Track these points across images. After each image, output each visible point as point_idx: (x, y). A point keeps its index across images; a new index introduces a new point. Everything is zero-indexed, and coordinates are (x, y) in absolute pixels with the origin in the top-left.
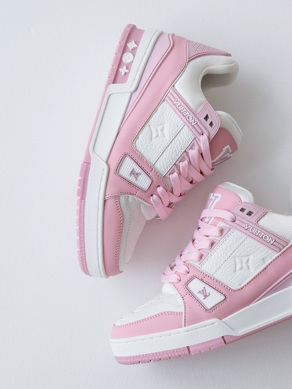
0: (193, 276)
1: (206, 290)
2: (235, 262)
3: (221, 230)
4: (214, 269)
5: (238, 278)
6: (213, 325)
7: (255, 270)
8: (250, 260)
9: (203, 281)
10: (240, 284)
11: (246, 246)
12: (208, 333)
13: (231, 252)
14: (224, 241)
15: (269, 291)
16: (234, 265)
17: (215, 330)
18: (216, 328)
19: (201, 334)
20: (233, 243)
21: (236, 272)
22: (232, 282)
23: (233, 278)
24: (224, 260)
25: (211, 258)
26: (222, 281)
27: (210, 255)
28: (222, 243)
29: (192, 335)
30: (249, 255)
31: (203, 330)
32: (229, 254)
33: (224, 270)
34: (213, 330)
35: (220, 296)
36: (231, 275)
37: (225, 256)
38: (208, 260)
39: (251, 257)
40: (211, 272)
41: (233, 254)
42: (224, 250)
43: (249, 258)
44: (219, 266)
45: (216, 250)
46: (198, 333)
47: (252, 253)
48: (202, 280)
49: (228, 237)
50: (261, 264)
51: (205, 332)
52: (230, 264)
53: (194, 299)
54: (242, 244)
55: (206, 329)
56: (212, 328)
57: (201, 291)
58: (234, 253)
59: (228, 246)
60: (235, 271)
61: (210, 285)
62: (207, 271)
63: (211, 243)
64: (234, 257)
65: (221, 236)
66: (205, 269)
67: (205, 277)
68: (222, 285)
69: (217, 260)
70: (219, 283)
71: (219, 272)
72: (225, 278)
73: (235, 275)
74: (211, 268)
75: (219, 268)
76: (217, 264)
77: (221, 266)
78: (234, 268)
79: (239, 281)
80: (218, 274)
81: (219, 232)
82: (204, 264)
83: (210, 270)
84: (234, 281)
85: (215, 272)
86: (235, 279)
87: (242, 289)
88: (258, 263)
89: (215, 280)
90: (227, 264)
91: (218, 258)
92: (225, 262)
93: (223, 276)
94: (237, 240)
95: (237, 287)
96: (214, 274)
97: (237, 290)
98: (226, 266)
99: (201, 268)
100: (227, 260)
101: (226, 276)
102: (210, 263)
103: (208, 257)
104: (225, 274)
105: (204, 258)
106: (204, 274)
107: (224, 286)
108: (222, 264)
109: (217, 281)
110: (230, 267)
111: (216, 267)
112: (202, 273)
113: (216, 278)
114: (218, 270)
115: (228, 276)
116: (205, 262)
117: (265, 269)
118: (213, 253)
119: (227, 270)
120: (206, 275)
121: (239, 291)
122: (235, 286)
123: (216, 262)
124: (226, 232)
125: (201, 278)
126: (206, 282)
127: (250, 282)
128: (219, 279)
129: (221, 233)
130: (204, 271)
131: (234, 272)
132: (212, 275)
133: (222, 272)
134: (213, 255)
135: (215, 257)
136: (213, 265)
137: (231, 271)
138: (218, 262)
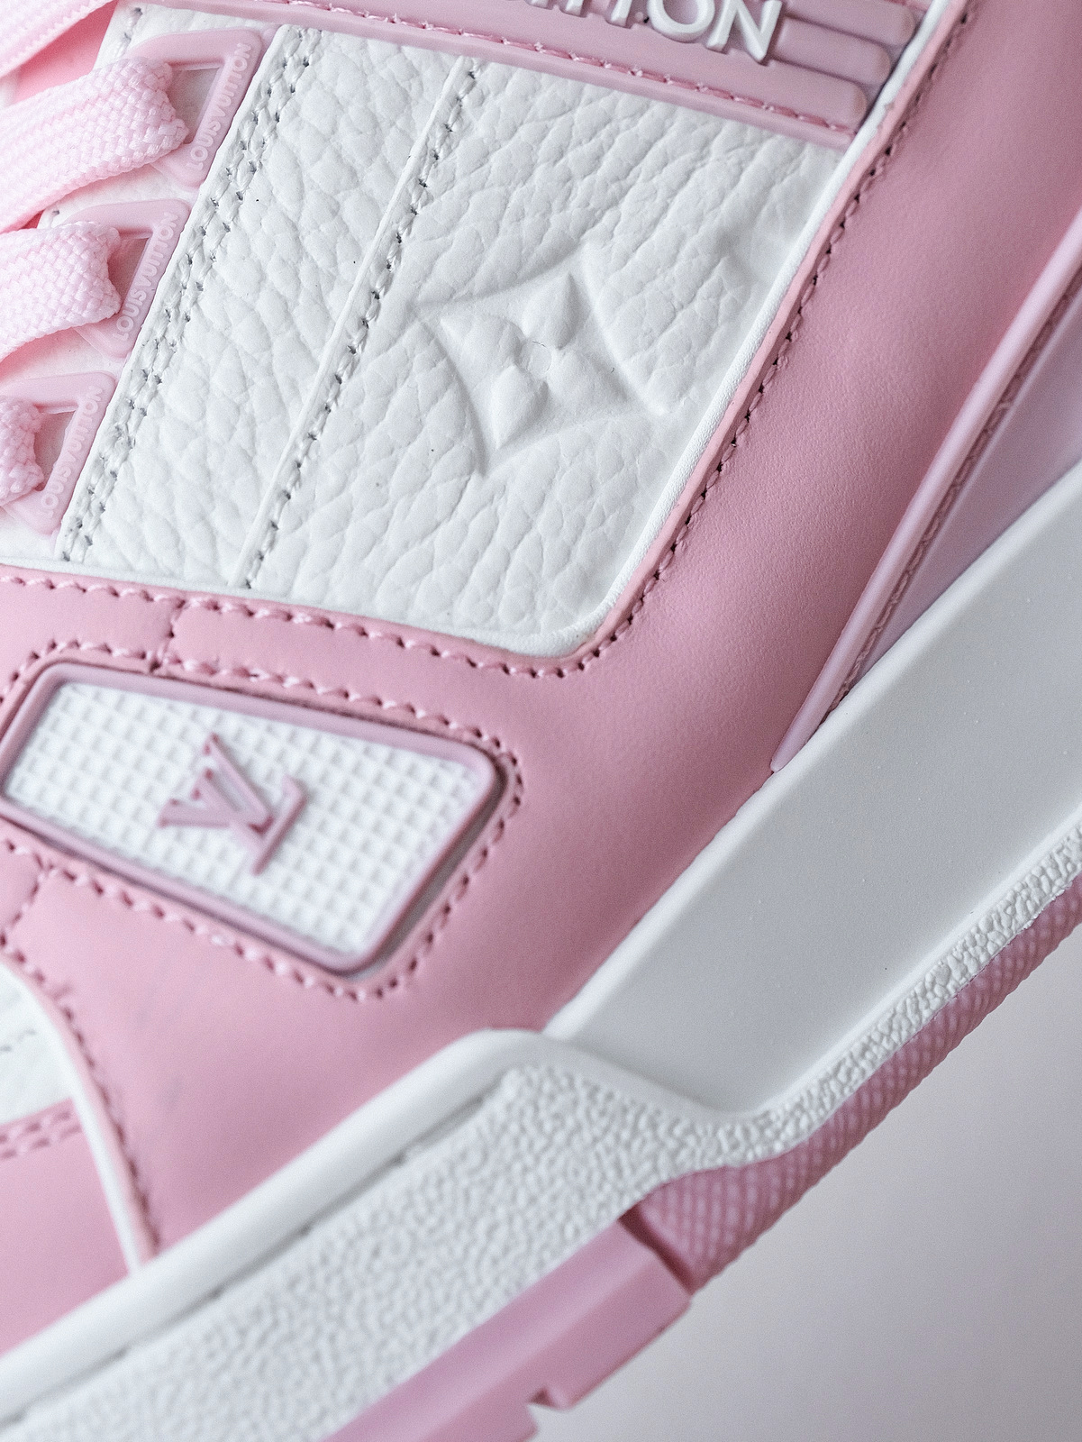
0: (38, 664)
1: (243, 760)
2: (442, 364)
3: (162, 83)
4: (235, 512)
5: (541, 525)
6: (480, 1119)
7: (684, 388)
8: (597, 302)
9: (176, 670)
10: (589, 584)
11: (495, 161)
12: (449, 1227)
13: (361, 272)
14: (239, 184)
15: (908, 571)
16: (449, 398)
17: (525, 1170)
18: (524, 1142)
19: (378, 1265)
20: (353, 173)
21: (497, 473)
22: (495, 584)
23: (489, 539)
24: (312, 388)
25: (162, 405)
26: (381, 606)
27: (142, 386)
28: (224, 213)
29: (283, 1314)
30: (566, 249)
31: (383, 1219)
32: (343, 304)
33: (354, 488)
34: (495, 1175)
35: (427, 768)
36: (462, 509)
37: (307, 335)
38: (138, 438)
39: (589, 262)
40: (215, 558)
41: (387, 284)
42: (274, 277)
43: (571, 279)
44: (289, 464)
45: (186, 305)
46: (340, 1270)
47: (591, 220)
48: (155, 665)
49: (263, 130)
50: (724, 300)
51: (422, 1233)
52: (397, 400)
53: (143, 901)
54: (450, 151)
55: (418, 1198)
56: (475, 1158)
57: (197, 794)
58: (400, 271)
59: (304, 223)
60: (480, 460)
61: (274, 689)
62: (167, 560)
63: (105, 255)
64: (410, 310)
65: (188, 140)
66: (142, 547)
67: (175, 631)
68: (401, 643)
69: (238, 408)
70: (364, 633)
71: (312, 524)
72: (398, 564)
73: (491, 500)
74: (203, 518)
75: (292, 478)
76: (255, 453)
77: (312, 454)
78: (460, 432)
79: (568, 554)
80: (304, 549)
81: (152, 111)
82: (104, 496)
83: (192, 539)
84: (506, 569)
85: (268, 539)
86: (515, 547)
87: (626, 623)
88: (692, 299)
89: (308, 619)
90: (364, 411)
91: (244, 377)
92: (332, 393)
93: (371, 549)
94: (376, 125)
95: (568, 620)
96: (255, 562)
97: (585, 655)
98: (360, 434)
99: (81, 553)
100: (353, 367)
101: (406, 546)
102: (168, 471)
103: (125, 411)
104: (385, 531)
105: (79, 446)
106: (148, 598)
107: (435, 653)
108: (312, 423)
109: (331, 626)
110: (415, 436)
111: (257, 480)
112: (123, 593)
113: (303, 592)
114: (286, 504)
115: (424, 536)
116: (114, 474)
117: (789, 337)
118: (162, 355)
119: (387, 482)
120: (181, 604)
121: (604, 652)
122: (544, 620)
123: (233, 428)
124: (227, 88)
125: (136, 648)
126: (213, 672)
127: (686, 519)
128: (339, 599)
129: (169, 111)
130: (131, 569)
131: (475, 477)
132: (242, 581)
133: (346, 517)
134: (167, 366)
135: (206, 383)
136: (209, 474)
137: (436, 473)
138: (251, 422)
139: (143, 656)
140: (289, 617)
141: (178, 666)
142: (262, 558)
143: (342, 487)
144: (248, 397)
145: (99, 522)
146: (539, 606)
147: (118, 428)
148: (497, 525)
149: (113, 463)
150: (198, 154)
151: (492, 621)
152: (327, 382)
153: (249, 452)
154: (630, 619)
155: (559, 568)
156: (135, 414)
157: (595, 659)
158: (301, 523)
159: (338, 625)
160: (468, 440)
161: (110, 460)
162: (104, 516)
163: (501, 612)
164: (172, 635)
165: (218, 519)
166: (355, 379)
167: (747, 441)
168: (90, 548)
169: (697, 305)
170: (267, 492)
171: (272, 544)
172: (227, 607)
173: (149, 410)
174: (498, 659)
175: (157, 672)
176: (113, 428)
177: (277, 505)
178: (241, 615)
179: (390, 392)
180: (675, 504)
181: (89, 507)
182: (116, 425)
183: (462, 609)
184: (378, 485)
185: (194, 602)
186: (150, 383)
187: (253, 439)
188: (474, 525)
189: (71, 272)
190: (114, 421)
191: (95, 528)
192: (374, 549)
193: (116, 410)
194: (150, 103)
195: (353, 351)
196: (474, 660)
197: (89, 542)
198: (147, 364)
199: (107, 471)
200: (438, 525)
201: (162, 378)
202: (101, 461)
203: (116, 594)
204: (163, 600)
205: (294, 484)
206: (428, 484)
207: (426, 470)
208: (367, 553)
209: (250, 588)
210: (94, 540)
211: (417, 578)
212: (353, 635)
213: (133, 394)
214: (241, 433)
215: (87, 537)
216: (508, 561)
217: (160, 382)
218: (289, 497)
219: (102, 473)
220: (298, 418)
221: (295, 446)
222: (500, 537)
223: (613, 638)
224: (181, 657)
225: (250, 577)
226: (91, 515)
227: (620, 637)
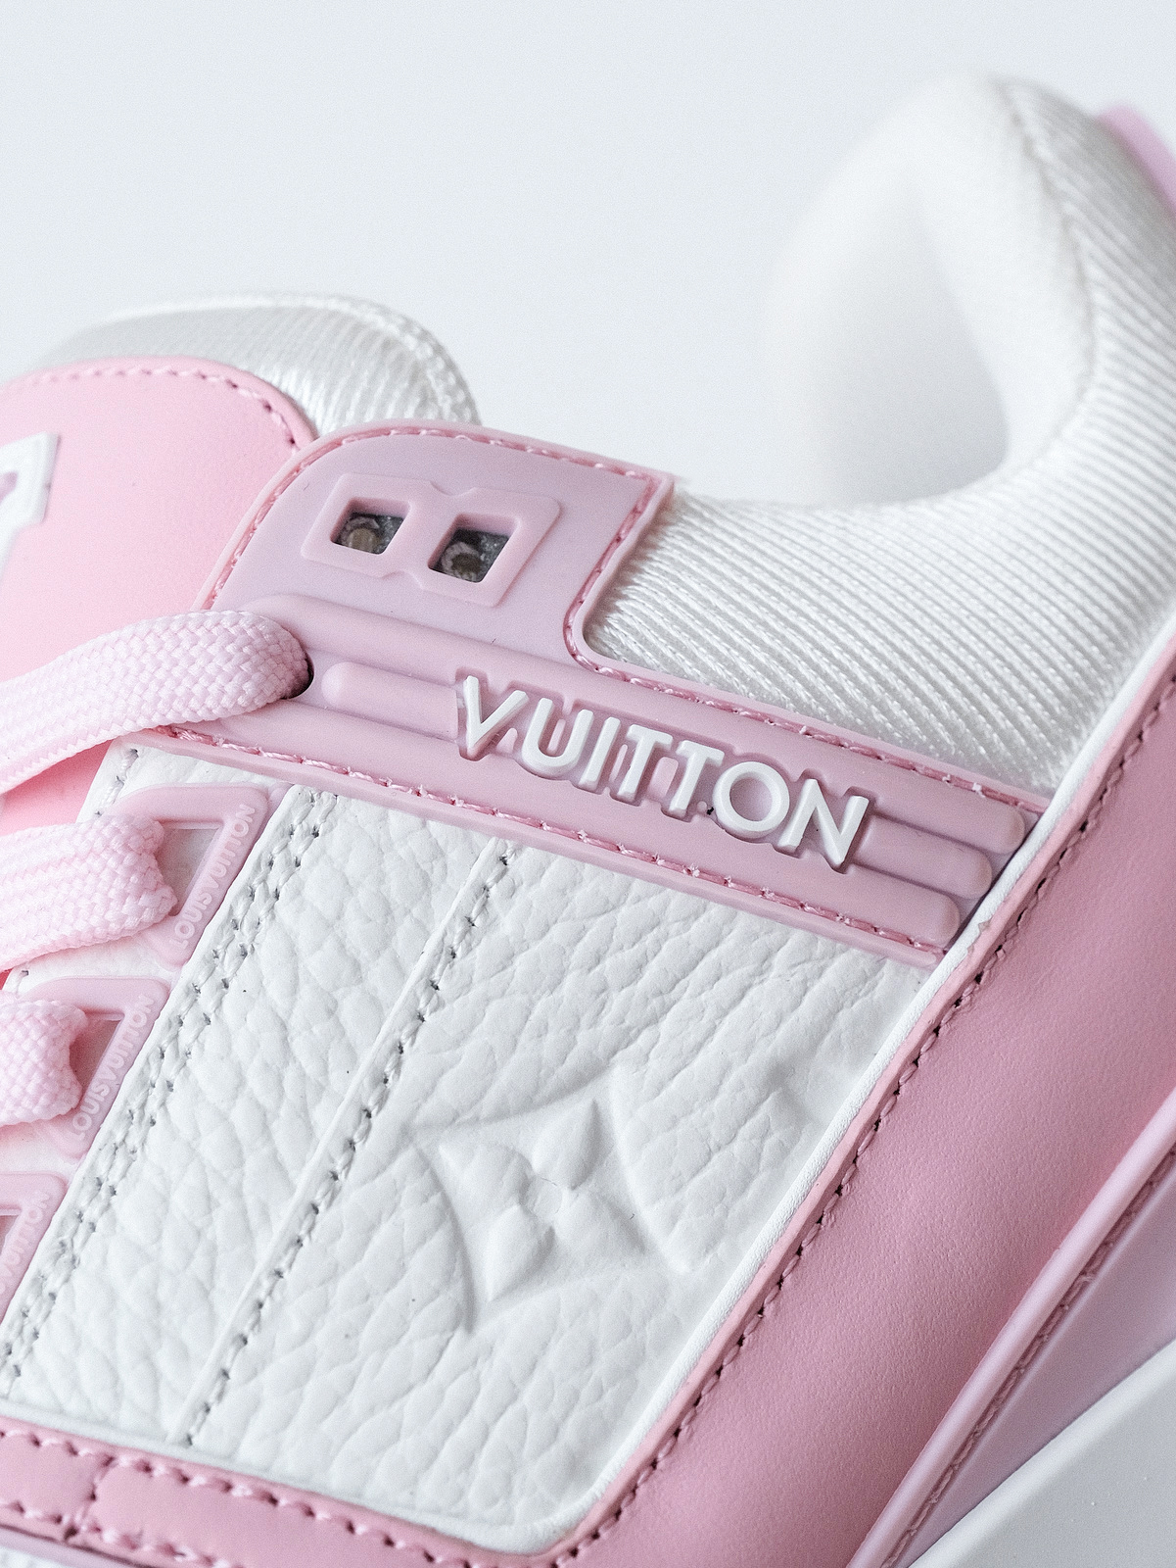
2: (435, 1200)
3: (151, 845)
4: (183, 1354)
5: (527, 1397)
7: (710, 1245)
8: (622, 1135)
9: (93, 1540)
10: (577, 1468)
11: (520, 964)
13: (354, 1085)
14: (226, 969)
15: (952, 1468)
16: (439, 1240)
20: (357, 966)
21: (485, 1329)
22: (469, 1461)
23: (467, 1409)
24: (285, 1214)
25: (114, 1221)
26: (336, 1480)
27: (94, 1196)
28: (206, 1003)
30: (592, 1072)
32: (331, 1120)
33: (319, 1338)
37: (286, 1155)
38: (83, 1256)
39: (618, 1089)
40: (156, 1405)
41: (382, 1102)
42: (255, 1083)
43: (595, 1107)
44: (250, 1304)
45: (152, 1106)
47: (626, 1039)
48: (73, 1533)
49: (260, 907)
50: (770, 1142)
52: (378, 1239)
54: (469, 949)
58: (397, 1088)
59: (295, 1023)
60: (467, 1315)
62: (102, 1403)
63: (68, 1039)
64: (405, 1134)
65: (175, 912)
66: (75, 1385)
67: (99, 1492)
68: (351, 1528)
69: (199, 1233)
70: (310, 1513)
71: (267, 1376)
72: (360, 1430)
73: (475, 1362)
74: (147, 1357)
75: (251, 1321)
76: (213, 1286)
77: (277, 1294)
78: (448, 1278)
79: (556, 1432)
80: (256, 1405)
81: (134, 878)
82: (39, 1320)
83: (132, 1382)
84: (483, 1444)
85: (217, 1390)
86: (496, 1420)
87: (613, 1519)
88: (732, 1139)
89: (249, 1493)
90: (341, 1249)
91: (209, 1198)
92: (306, 1224)
93: (331, 1411)
94: (388, 912)
95: (547, 1508)
96: (200, 1415)
97: (562, 1553)
98: (333, 1274)
99: (8, 1383)
100: (333, 1195)
101: (372, 1411)
102: (113, 1298)
103: (72, 1225)
104: (350, 1390)
105: (17, 1260)
106: (73, 1452)
107: (389, 1542)
108: (280, 1258)
109: (274, 1501)
110: (394, 1282)
111: (212, 1318)
112: (46, 1442)
113: (250, 1456)
114: (242, 1350)
115: (394, 1399)
116: (53, 1296)
117: (839, 1191)
118: (120, 1163)
119: (357, 1333)
120: (108, 1461)
121: (583, 1551)
122: (520, 1506)
123: (190, 1257)
124: (223, 855)
125: (51, 1510)
126: (134, 1547)
127: (695, 1401)
128: (289, 1466)
129: (156, 876)
130: (61, 1412)
131: (459, 1333)
132: (183, 1436)
133: (306, 1372)
134: (124, 1176)
135: (165, 1201)
136: (158, 1307)
137: (415, 1326)
138: (212, 1251)
139: (59, 1520)
140: (228, 1487)
141: (96, 1535)
142: (208, 1410)
143: (306, 1336)
144: (211, 1222)
145: (31, 1350)
146: (516, 1491)
147: (62, 1244)
148: (477, 1393)
149: (53, 1283)
150: (183, 929)
151: (461, 1504)
152: (301, 1212)
153: (208, 1287)
154: (618, 1513)
155: (543, 1448)
156: (83, 1228)
157: (571, 1560)
158: (255, 1373)
159: (283, 1502)
160: (457, 1290)
161: (50, 1279)
162: (36, 1343)
163: (472, 1495)
164: (93, 1497)
165: (164, 1359)
166: (334, 1210)
167: (777, 1310)
168: (19, 1378)
169: (737, 1147)
170: (222, 1333)
171: (220, 1396)
172: (160, 1469)
173: (99, 1226)
174: (460, 1553)
175: (73, 1540)
176: (57, 1244)
177: (231, 1351)
178: (173, 1481)
179: (372, 1228)
180: (684, 1381)
181: (21, 1332)
182: (60, 1239)
183: (428, 1490)
184: (347, 1336)
185: (124, 1461)
186: (104, 1193)
187: (212, 1271)
188: (453, 1391)
189: (25, 1060)
190: (59, 1235)
191: (25, 1358)
192: (336, 1412)
193: (62, 1223)
194: (132, 869)
195: (335, 1177)
196: (432, 1553)
197: (18, 1372)
198: (102, 1171)
199: (46, 1292)
200: (410, 1388)
201: (117, 1190)
202: (40, 1280)
203: (37, 1443)
204: (89, 1455)
205: (252, 1328)
206: (405, 1340)
207: (404, 1324)
208: (326, 1416)
209: (191, 1444)
210: (23, 1371)
211: (380, 1449)
212: (298, 1513)
213: (83, 1204)
214: (199, 1264)
215: (16, 1367)
216: (486, 1435)
217: (114, 1193)
218: (245, 1341)
219: (39, 1294)
220: (266, 1247)
221: (258, 1284)
222: (479, 1407)
223: (595, 1536)
224: (102, 1523)
225: (192, 1430)
226: (22, 1341)
227: (604, 1534)
